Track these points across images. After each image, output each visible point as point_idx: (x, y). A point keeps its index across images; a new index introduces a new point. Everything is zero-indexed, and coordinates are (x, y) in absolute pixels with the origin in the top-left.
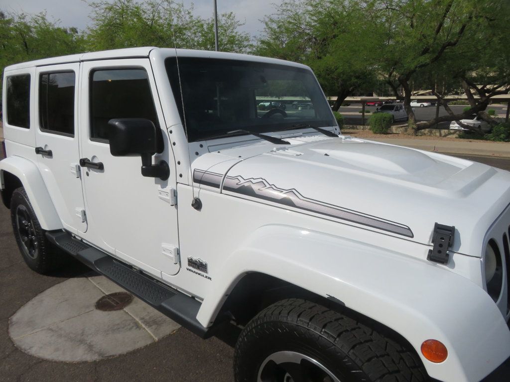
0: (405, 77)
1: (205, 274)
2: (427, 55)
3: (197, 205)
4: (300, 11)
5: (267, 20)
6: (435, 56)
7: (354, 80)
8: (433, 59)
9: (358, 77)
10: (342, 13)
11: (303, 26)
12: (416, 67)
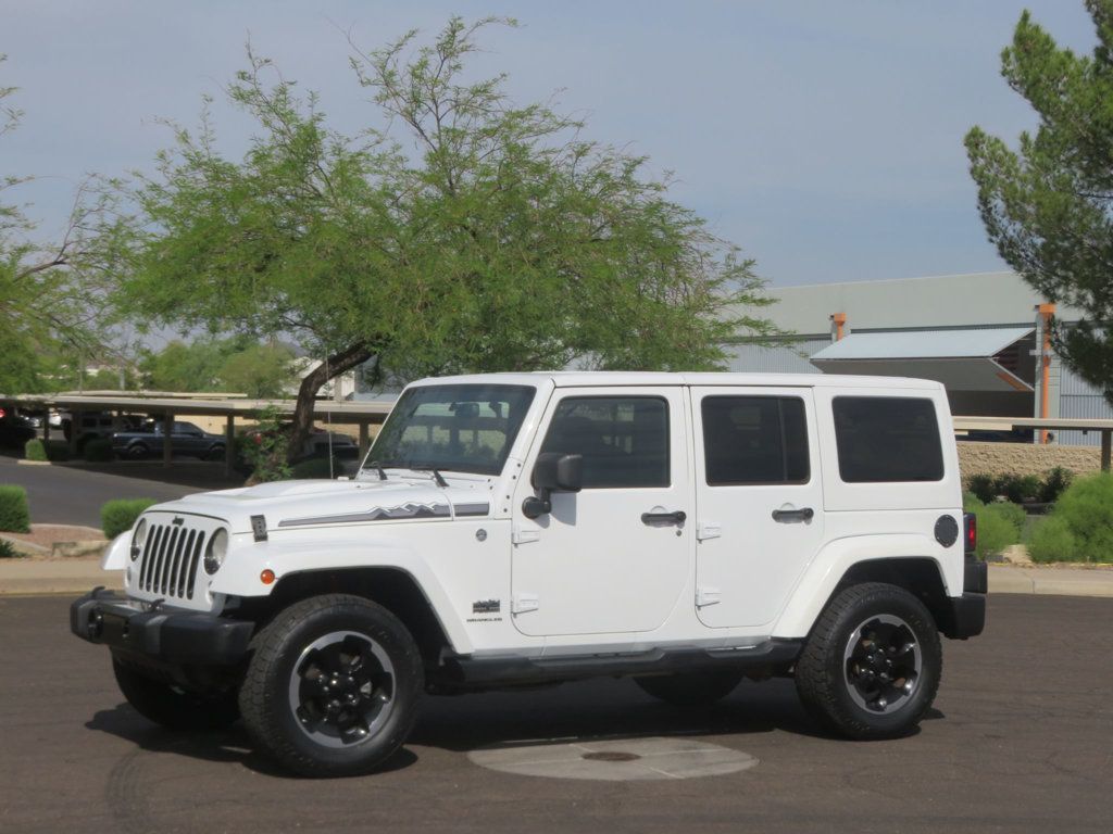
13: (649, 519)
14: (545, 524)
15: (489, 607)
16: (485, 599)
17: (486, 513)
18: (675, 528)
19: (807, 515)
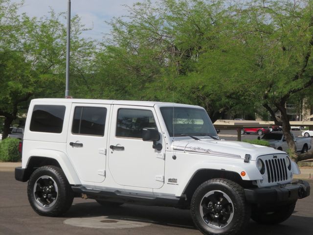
0: (281, 100)
1: (176, 183)
2: (299, 80)
3: (174, 158)
4: (157, 15)
5: (115, 21)
6: (308, 81)
7: (224, 100)
8: (306, 84)
9: (229, 97)
11: (159, 32)
12: (290, 92)
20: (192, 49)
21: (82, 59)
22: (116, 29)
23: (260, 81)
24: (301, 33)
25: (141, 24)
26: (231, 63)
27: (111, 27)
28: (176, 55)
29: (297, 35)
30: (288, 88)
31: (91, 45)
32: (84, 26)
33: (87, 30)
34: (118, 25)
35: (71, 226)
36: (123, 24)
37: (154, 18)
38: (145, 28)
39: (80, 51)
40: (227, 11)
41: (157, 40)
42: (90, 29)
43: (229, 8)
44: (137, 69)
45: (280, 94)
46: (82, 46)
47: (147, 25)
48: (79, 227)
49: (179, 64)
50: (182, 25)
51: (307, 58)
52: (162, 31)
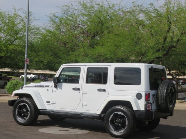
2: (160, 52)
4: (76, 13)
5: (51, 15)
6: (165, 53)
10: (106, 16)
11: (78, 23)
12: (154, 59)
13: (74, 89)
14: (57, 89)
15: (48, 102)
16: (48, 101)
17: (49, 87)
18: (79, 91)
19: (104, 90)
20: (97, 33)
21: (33, 37)
22: (53, 20)
23: (137, 52)
24: (162, 25)
25: (67, 18)
26: (121, 42)
27: (49, 19)
28: (88, 36)
29: (160, 27)
30: (154, 56)
31: (38, 29)
32: (34, 17)
33: (36, 20)
34: (53, 18)
35: (44, 133)
36: (57, 17)
37: (74, 14)
38: (70, 20)
39: (32, 32)
40: (117, 11)
41: (77, 27)
42: (38, 20)
43: (118, 10)
44: (65, 44)
45: (149, 60)
46: (33, 30)
47: (70, 18)
48: (48, 133)
49: (89, 41)
50: (91, 18)
51: (165, 40)
52: (79, 21)
